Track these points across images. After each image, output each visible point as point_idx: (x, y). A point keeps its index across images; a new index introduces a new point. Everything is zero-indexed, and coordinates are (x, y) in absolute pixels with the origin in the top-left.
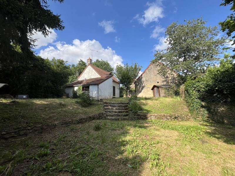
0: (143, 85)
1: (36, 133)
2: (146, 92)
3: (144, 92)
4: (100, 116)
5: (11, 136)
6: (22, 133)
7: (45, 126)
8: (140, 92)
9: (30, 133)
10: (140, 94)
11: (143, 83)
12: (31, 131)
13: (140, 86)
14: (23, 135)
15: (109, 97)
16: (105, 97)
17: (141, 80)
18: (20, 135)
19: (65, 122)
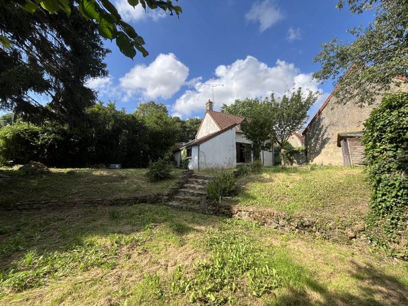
0: (325, 137)
1: (50, 209)
2: (332, 154)
3: (327, 153)
4: (158, 199)
5: (24, 208)
6: (35, 206)
7: (62, 202)
8: (318, 153)
9: (44, 207)
10: (317, 158)
11: (325, 131)
12: (45, 206)
13: (317, 139)
14: (35, 209)
15: (227, 166)
16: (216, 166)
17: (320, 124)
18: (33, 209)
19: (90, 200)
